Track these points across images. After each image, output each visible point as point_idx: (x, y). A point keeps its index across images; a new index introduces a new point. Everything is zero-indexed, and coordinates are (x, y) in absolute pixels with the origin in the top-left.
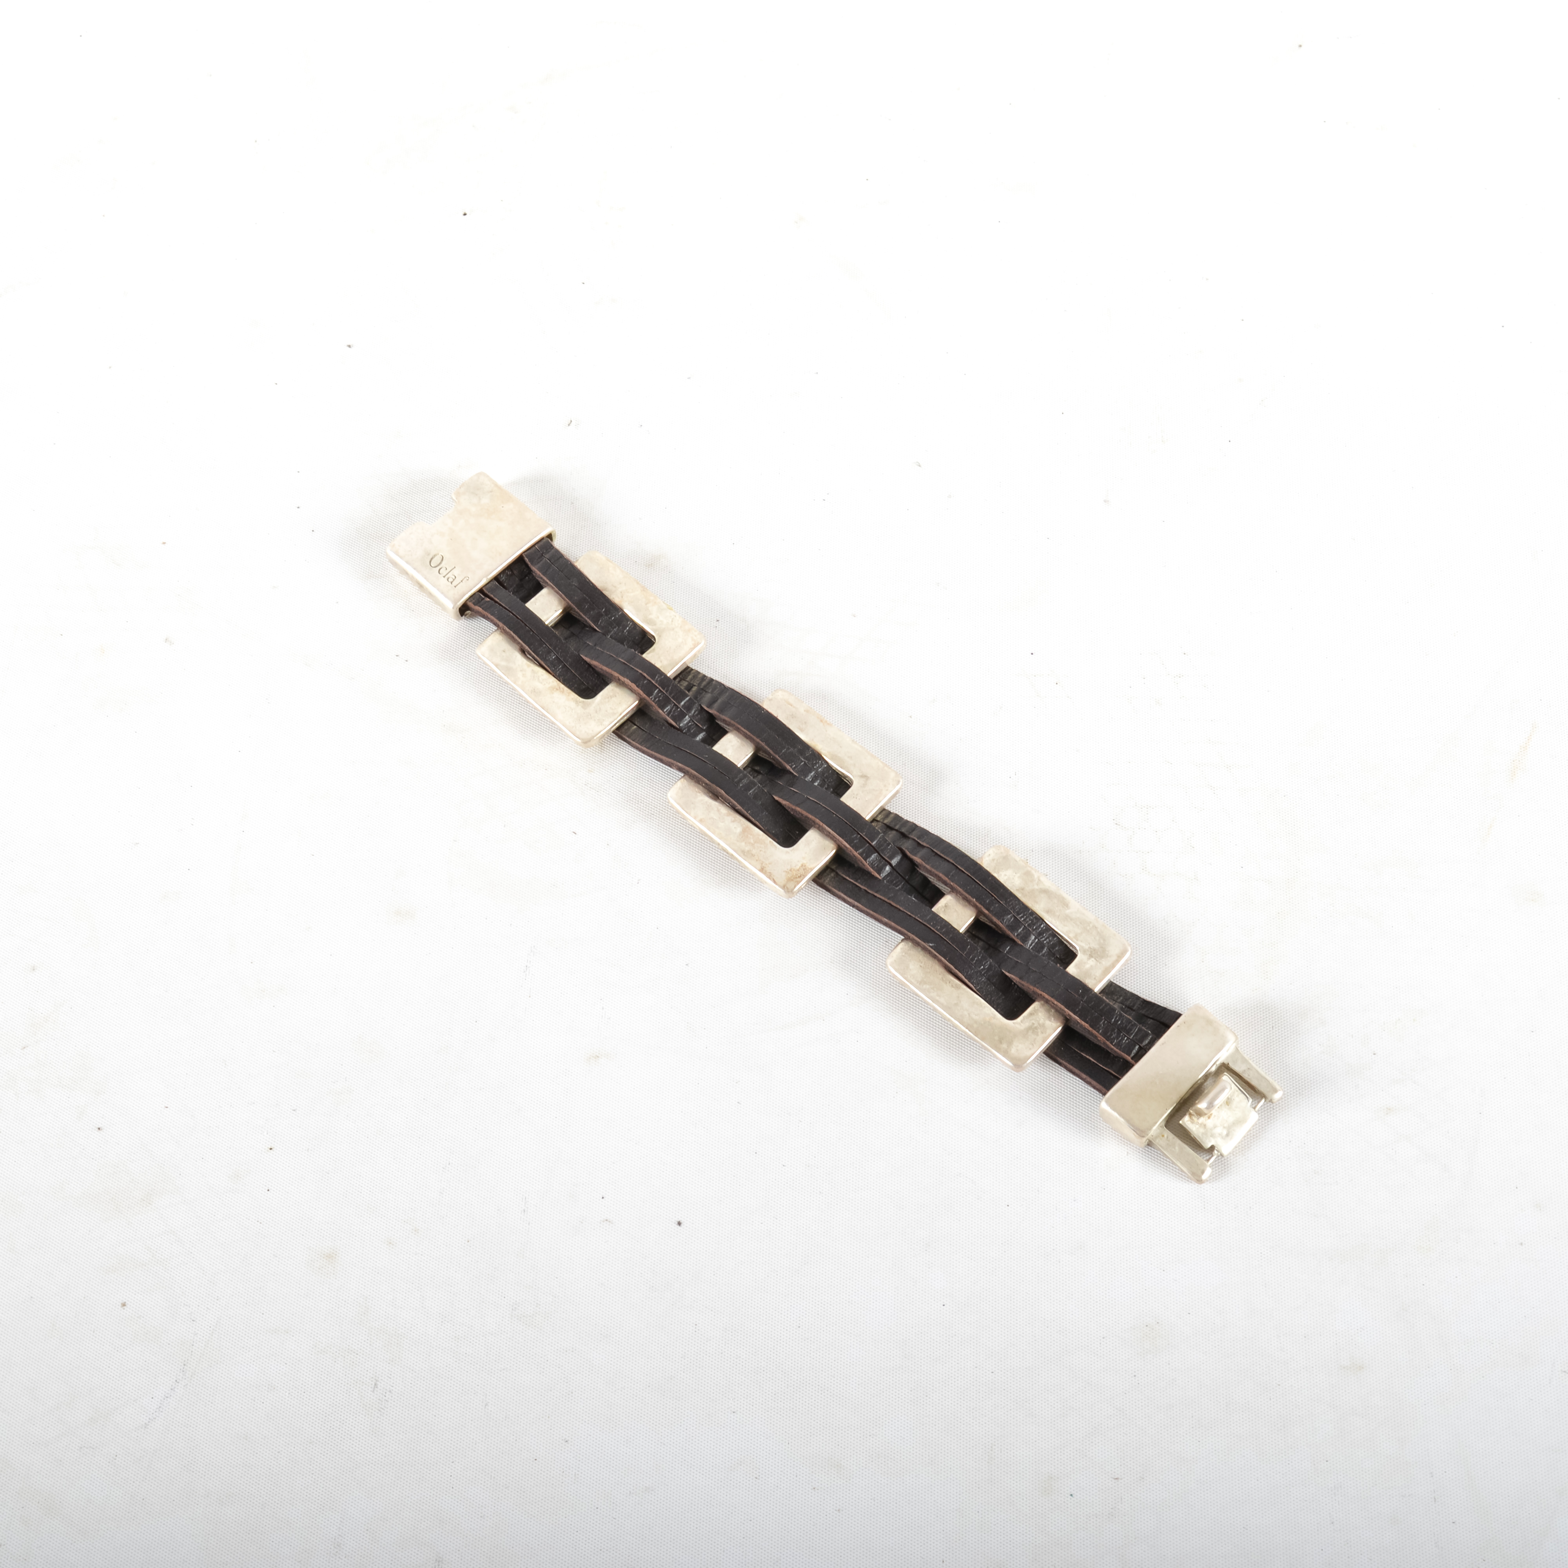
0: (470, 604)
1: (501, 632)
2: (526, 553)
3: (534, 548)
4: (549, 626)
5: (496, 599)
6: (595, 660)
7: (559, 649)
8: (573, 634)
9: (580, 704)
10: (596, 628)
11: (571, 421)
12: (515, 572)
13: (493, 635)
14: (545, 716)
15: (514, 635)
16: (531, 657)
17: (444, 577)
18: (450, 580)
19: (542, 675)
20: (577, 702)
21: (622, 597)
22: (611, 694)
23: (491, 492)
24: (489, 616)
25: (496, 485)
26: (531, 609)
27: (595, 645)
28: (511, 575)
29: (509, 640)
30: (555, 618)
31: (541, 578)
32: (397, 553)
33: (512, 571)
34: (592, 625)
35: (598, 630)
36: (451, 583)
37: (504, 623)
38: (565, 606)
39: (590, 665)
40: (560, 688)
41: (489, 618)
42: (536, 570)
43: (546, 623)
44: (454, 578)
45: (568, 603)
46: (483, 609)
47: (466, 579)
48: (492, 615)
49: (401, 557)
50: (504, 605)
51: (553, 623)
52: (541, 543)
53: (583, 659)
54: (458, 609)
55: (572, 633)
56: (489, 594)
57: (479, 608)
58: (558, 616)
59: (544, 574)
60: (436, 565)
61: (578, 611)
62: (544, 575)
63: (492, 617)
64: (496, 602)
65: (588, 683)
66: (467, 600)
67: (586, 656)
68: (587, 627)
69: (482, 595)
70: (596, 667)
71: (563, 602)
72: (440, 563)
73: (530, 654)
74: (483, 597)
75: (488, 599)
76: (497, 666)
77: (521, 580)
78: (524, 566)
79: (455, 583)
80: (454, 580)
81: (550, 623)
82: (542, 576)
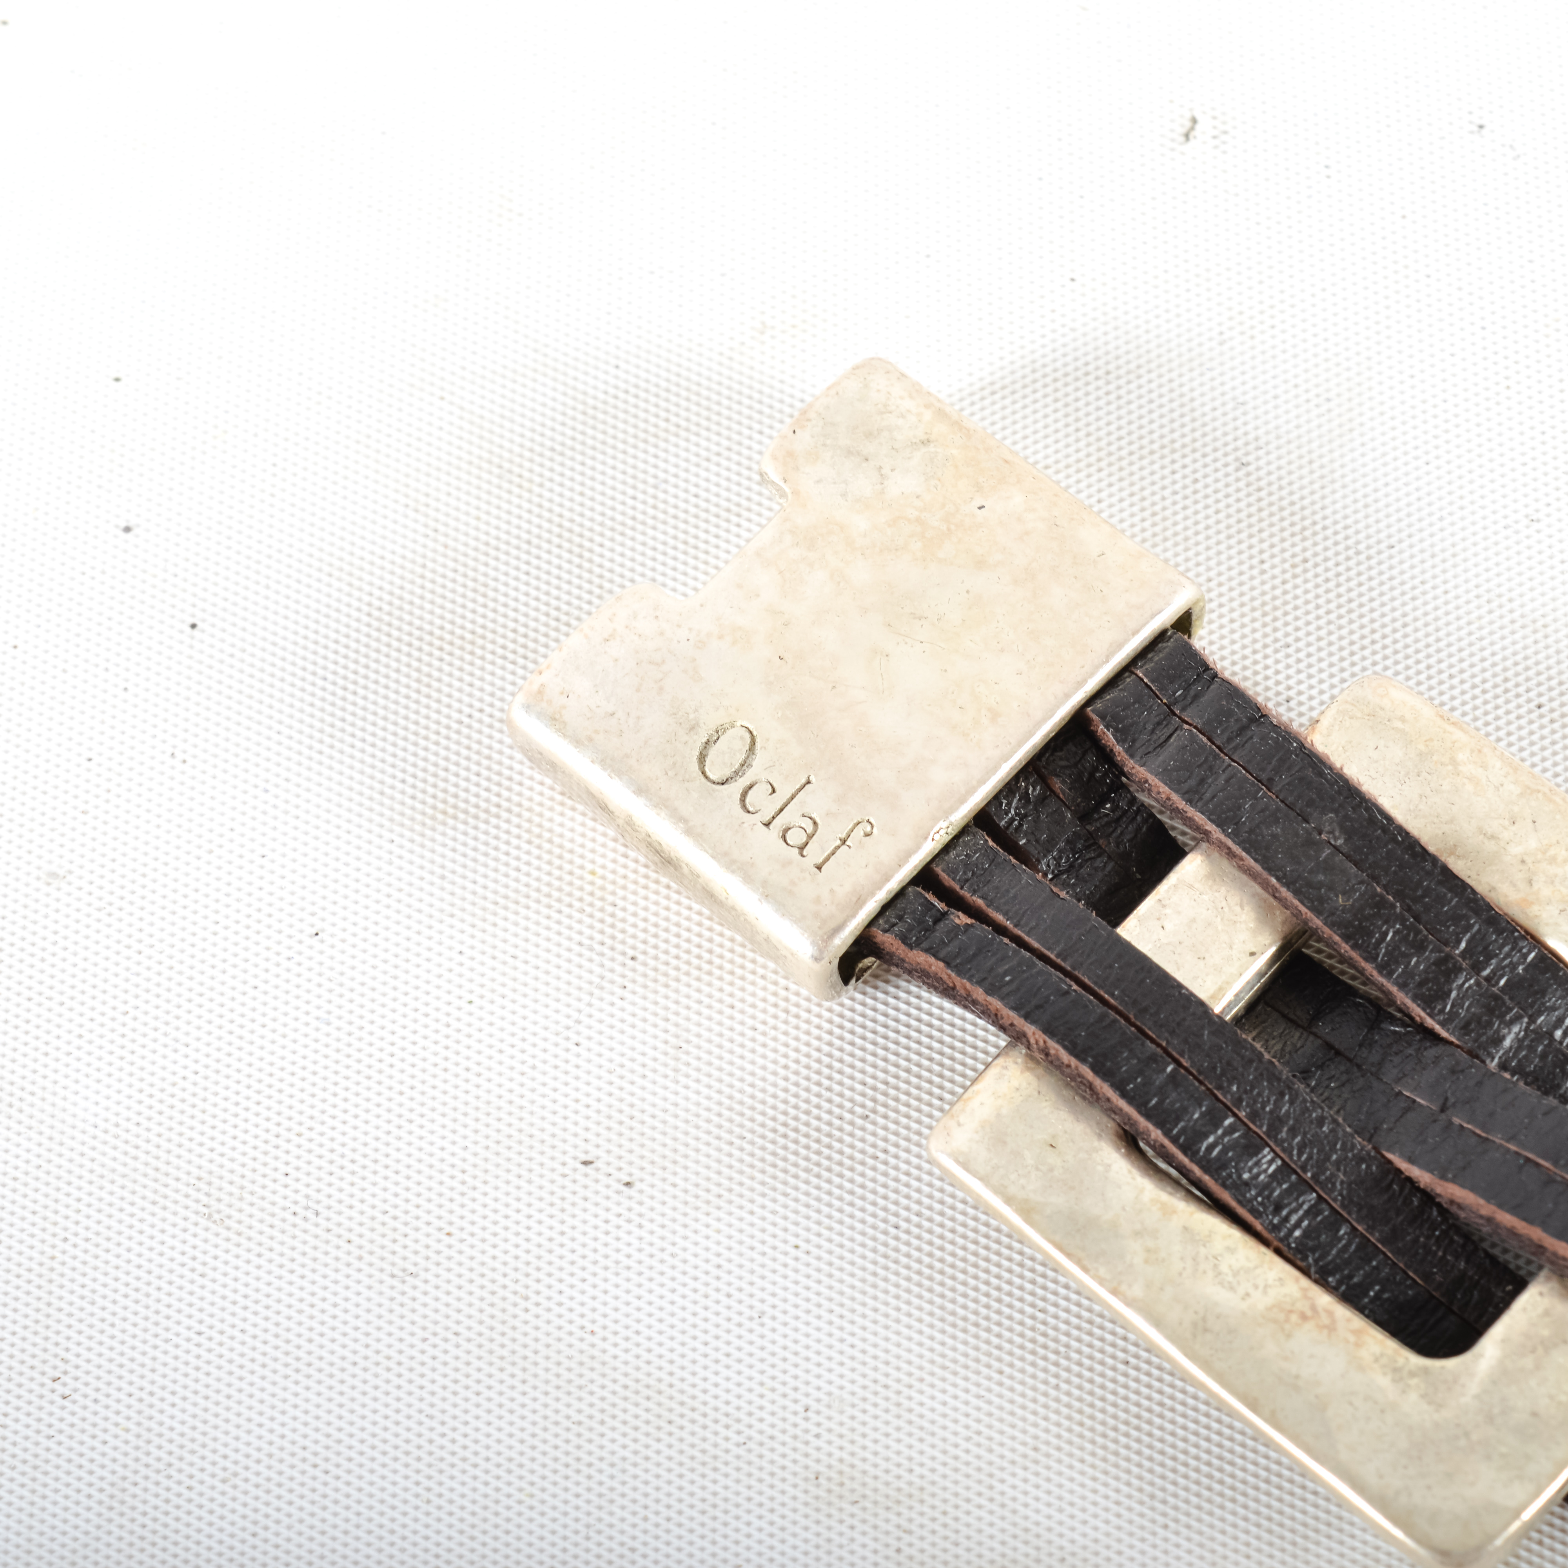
0: (887, 940)
1: (1030, 1057)
2: (1099, 705)
3: (1129, 680)
4: (1228, 1018)
5: (999, 918)
6: (1453, 1181)
7: (1293, 1132)
8: (1332, 1052)
9: (1414, 1381)
10: (1438, 1028)
11: (1194, 121)
12: (1057, 785)
13: (993, 1071)
14: (1269, 1443)
15: (1098, 1082)
16: (1173, 1172)
17: (767, 825)
18: (796, 837)
19: (1231, 1250)
20: (1397, 1373)
21: (1530, 882)
22: (1546, 1333)
23: (926, 442)
24: (979, 993)
25: (941, 414)
26: (1144, 946)
27: (1443, 1110)
28: (1042, 800)
29: (1066, 1093)
30: (1250, 984)
31: (1176, 812)
32: (555, 721)
33: (1043, 780)
34: (1418, 1012)
35: (1444, 1034)
36: (801, 848)
37: (1049, 1031)
38: (1286, 929)
39: (1428, 1197)
40: (1314, 1308)
41: (975, 1002)
42: (1153, 780)
43: (1217, 1010)
44: (810, 829)
45: (1297, 914)
46: (948, 964)
47: (859, 832)
48: (990, 991)
49: (577, 742)
50: (1036, 945)
51: (1242, 1004)
52: (1156, 657)
53: (1399, 1171)
54: (836, 962)
55: (1329, 1046)
56: (965, 893)
57: (932, 960)
58: (1261, 975)
59: (1191, 797)
60: (727, 773)
61: (1354, 955)
62: (1190, 801)
63: (995, 1003)
64: (1000, 930)
65: (1427, 1277)
66: (872, 922)
67: (1411, 1160)
68: (1392, 1019)
69: (936, 902)
70: (1460, 1207)
71: (1281, 915)
72: (745, 764)
73: (1169, 1159)
74: (941, 906)
75: (962, 919)
76: (1027, 1211)
77: (1084, 817)
78: (1092, 758)
79: (815, 853)
80: (810, 837)
81: (1229, 1006)
82: (1181, 804)
